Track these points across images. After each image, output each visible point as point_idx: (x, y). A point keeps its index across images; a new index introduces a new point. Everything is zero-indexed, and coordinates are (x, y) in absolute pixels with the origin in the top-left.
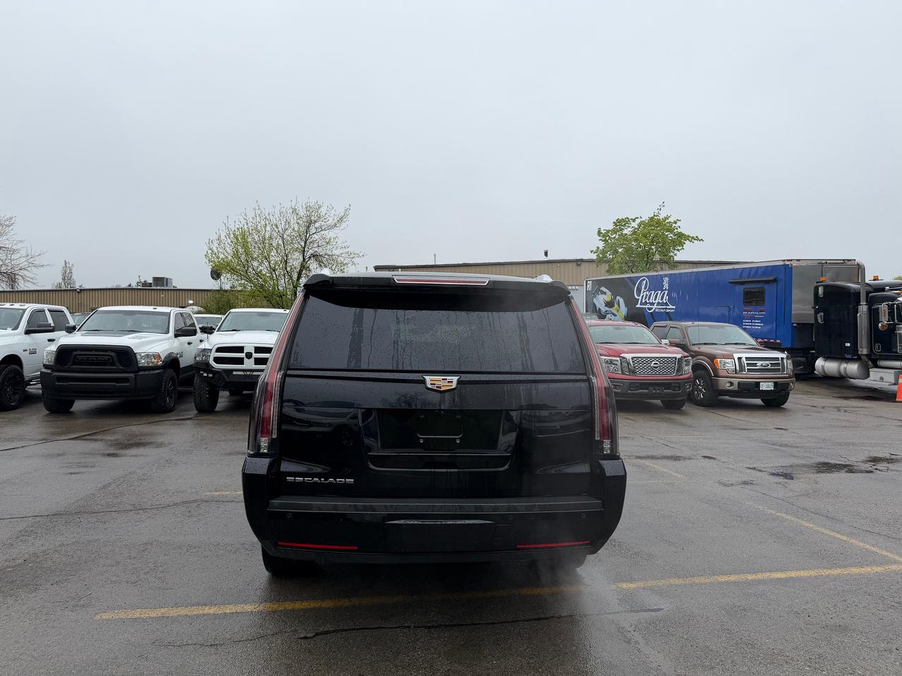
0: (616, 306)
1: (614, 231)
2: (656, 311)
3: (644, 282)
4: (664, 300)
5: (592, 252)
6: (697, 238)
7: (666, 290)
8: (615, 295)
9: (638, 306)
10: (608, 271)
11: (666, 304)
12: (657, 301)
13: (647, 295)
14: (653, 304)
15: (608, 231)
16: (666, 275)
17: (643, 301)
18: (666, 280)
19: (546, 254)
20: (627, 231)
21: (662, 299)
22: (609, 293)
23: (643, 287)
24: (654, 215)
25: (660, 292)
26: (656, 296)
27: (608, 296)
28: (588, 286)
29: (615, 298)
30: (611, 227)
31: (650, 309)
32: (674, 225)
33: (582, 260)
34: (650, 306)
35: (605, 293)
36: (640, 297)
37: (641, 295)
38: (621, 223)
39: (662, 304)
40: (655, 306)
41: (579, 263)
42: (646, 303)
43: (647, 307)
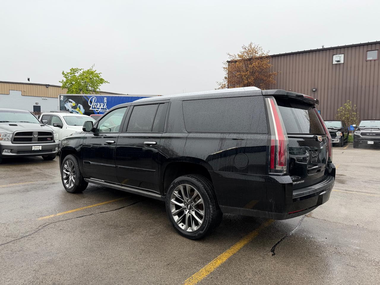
0: (78, 108)
1: (71, 74)
2: (101, 112)
3: (94, 99)
4: (105, 107)
5: (60, 82)
6: (107, 82)
7: (105, 103)
8: (77, 103)
9: (91, 109)
10: (68, 92)
11: (106, 109)
12: (101, 107)
13: (95, 105)
14: (99, 109)
15: (68, 73)
16: (105, 97)
17: (94, 107)
18: (105, 99)
19: (29, 80)
20: (77, 75)
21: (103, 107)
22: (74, 102)
23: (93, 101)
24: (90, 69)
25: (102, 104)
26: (100, 105)
27: (74, 104)
28: (61, 98)
29: (77, 105)
30: (69, 71)
31: (97, 111)
32: (99, 75)
33: (49, 85)
34: (97, 110)
35: (72, 102)
36: (92, 105)
37: (92, 104)
38: (74, 71)
39: (103, 109)
40: (100, 110)
41: (47, 86)
42: (95, 108)
43: (95, 110)
